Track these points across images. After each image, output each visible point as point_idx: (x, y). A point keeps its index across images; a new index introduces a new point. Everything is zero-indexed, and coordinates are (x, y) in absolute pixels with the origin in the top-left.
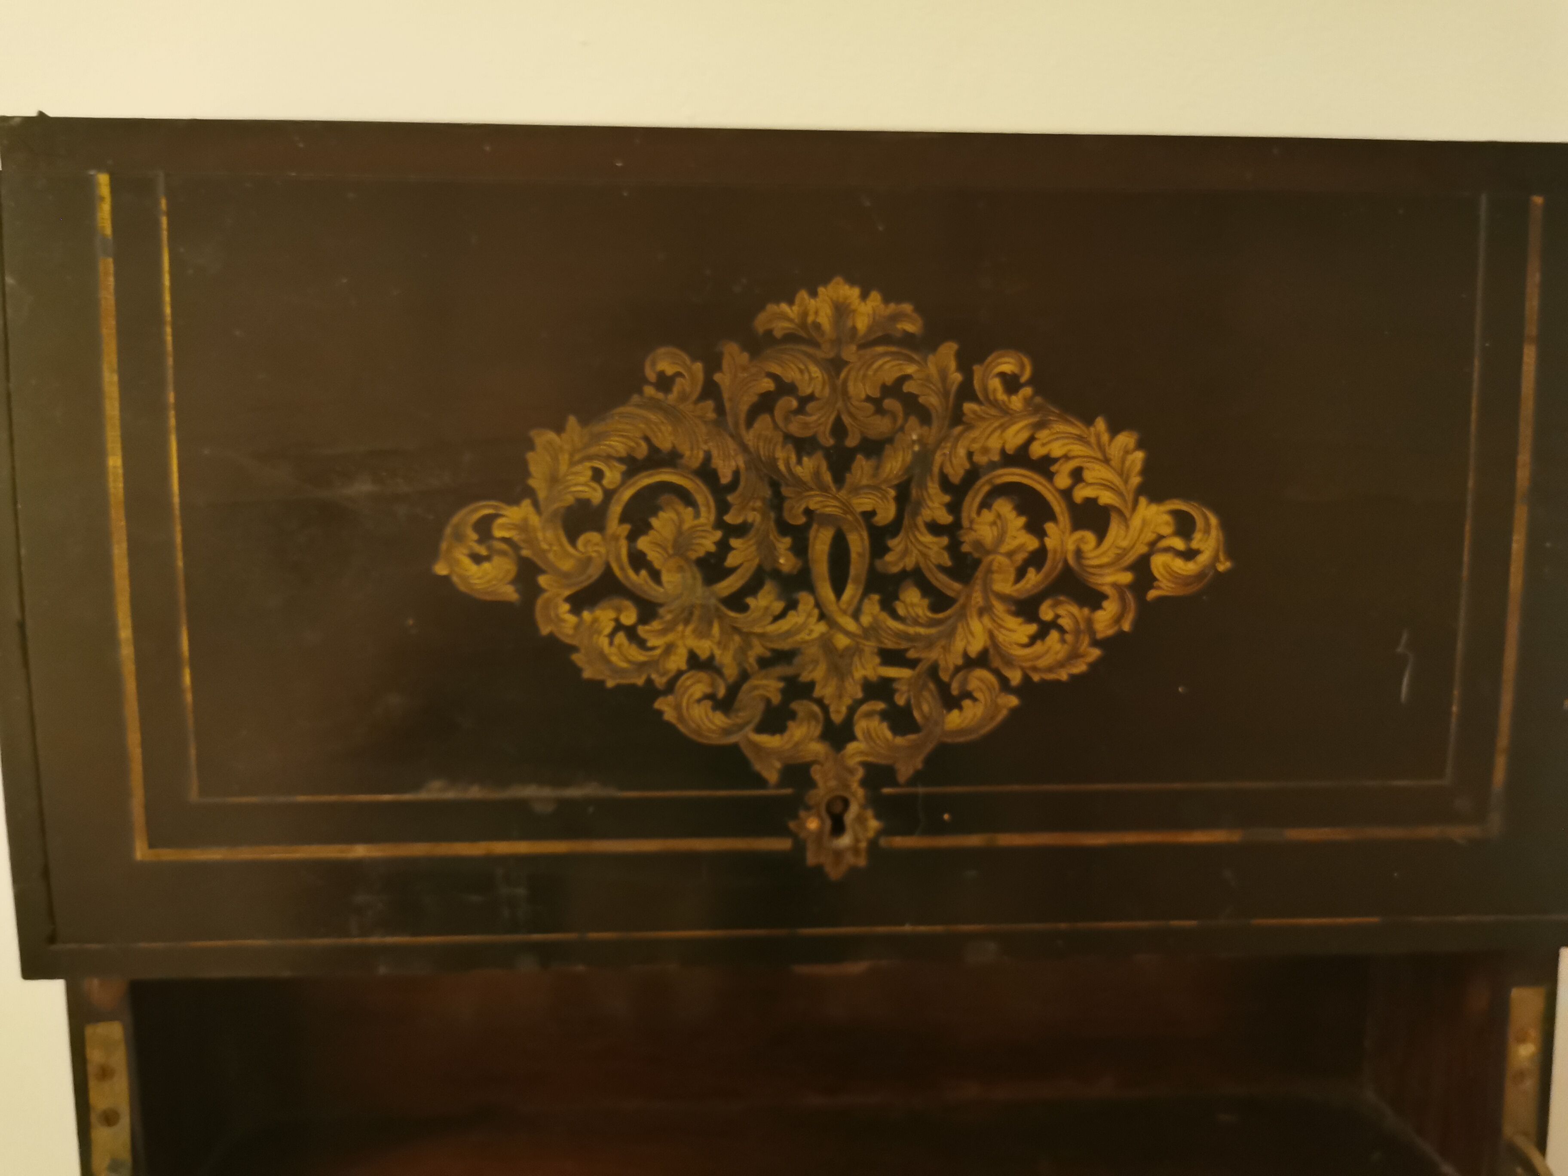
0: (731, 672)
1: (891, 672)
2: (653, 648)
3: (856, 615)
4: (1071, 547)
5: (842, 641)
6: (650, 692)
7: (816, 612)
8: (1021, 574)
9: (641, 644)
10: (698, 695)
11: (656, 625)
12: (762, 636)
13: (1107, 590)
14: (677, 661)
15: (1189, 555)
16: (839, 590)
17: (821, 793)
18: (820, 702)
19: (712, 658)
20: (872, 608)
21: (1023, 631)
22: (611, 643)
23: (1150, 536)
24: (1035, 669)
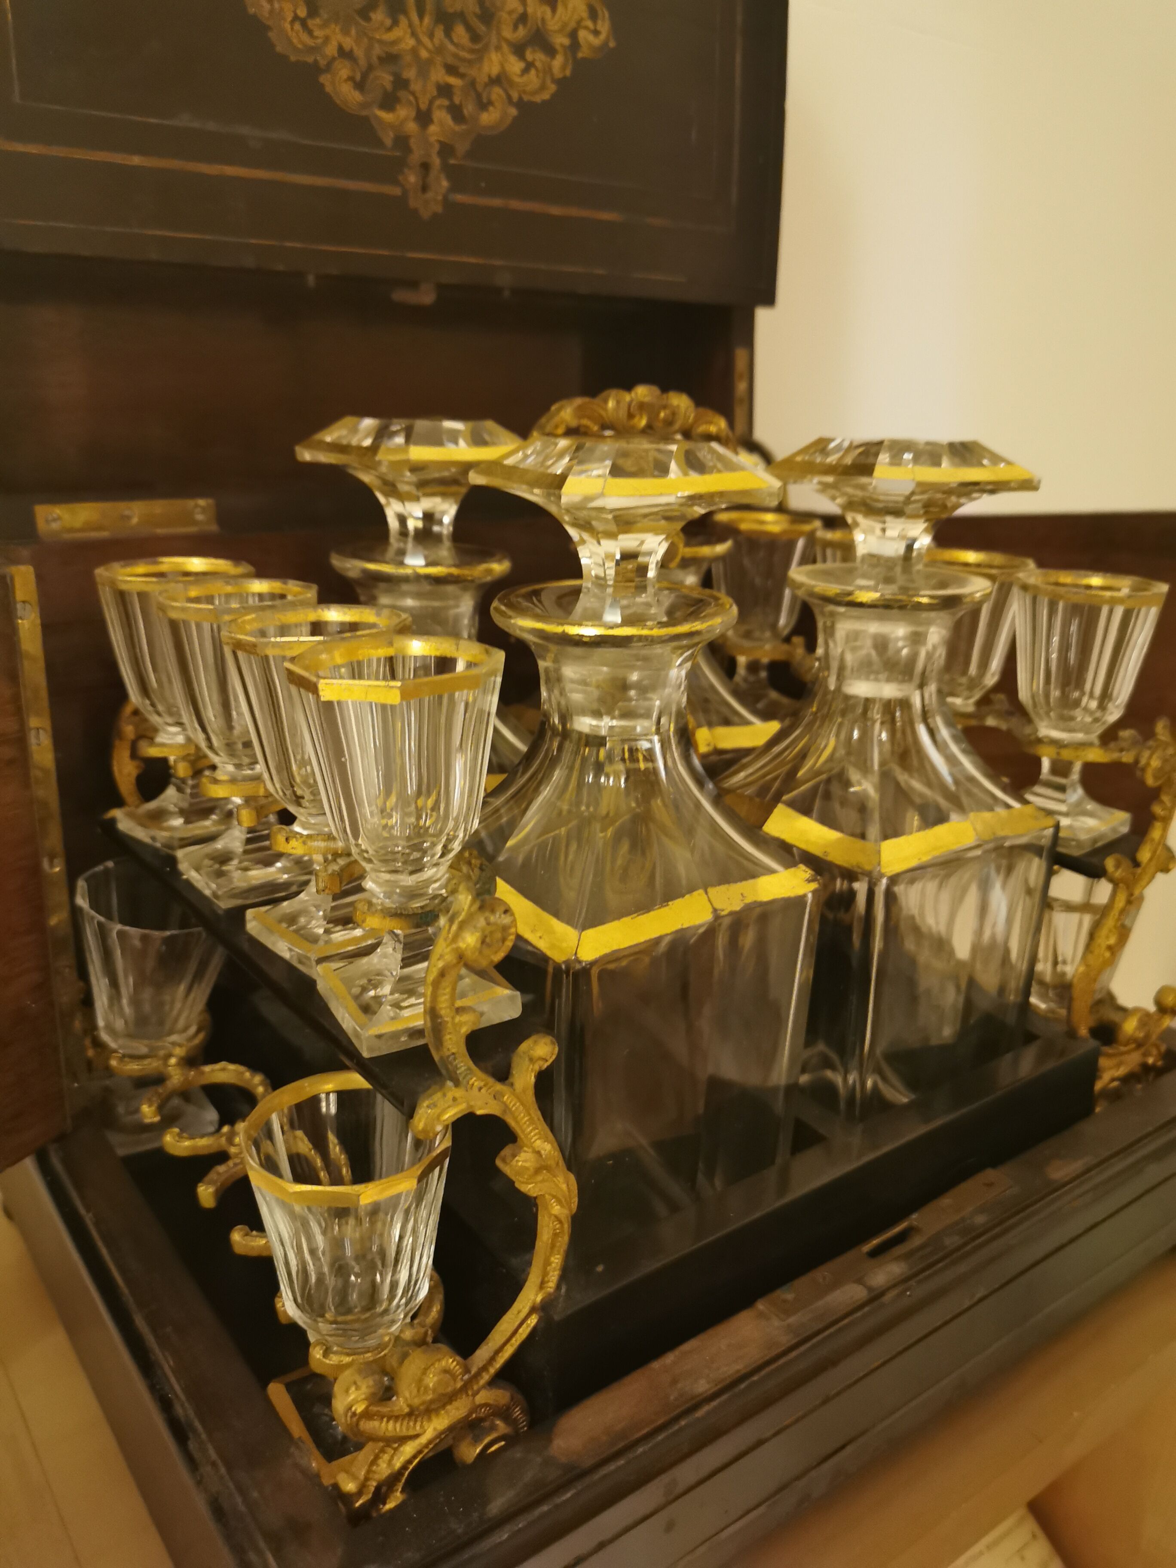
0: (362, 62)
1: (452, 80)
2: (317, 38)
3: (431, 36)
4: (539, 15)
5: (424, 54)
6: (316, 70)
7: (409, 31)
8: (516, 27)
9: (310, 33)
10: (345, 77)
11: (318, 21)
12: (380, 42)
13: (558, 47)
14: (331, 50)
15: (596, 33)
16: (421, 17)
17: (416, 157)
18: (413, 94)
19: (351, 51)
20: (439, 33)
21: (515, 66)
22: (292, 29)
23: (576, 17)
24: (524, 92)
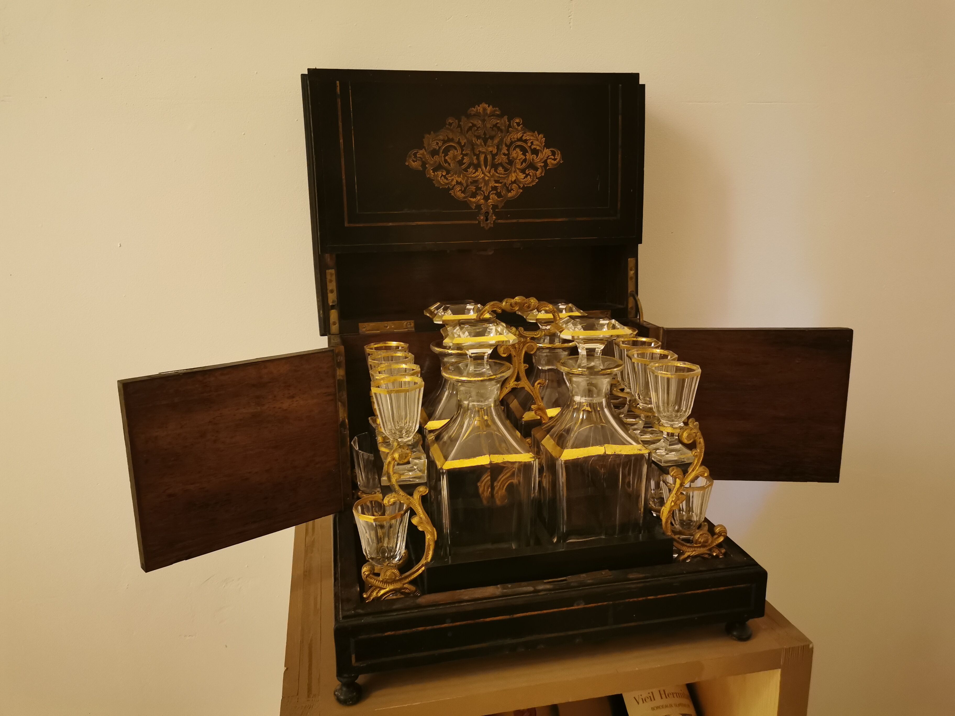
0: (465, 185)
1: (497, 185)
2: (449, 180)
3: (489, 172)
4: (531, 158)
5: (487, 178)
6: (449, 189)
7: (481, 172)
8: (522, 164)
9: (447, 179)
10: (458, 190)
11: (450, 175)
12: (471, 177)
13: (539, 167)
14: (454, 183)
15: (555, 160)
16: (486, 168)
17: (484, 210)
18: (483, 191)
19: (461, 181)
20: (493, 171)
21: (522, 176)
22: (441, 179)
23: (547, 156)
24: (525, 184)
